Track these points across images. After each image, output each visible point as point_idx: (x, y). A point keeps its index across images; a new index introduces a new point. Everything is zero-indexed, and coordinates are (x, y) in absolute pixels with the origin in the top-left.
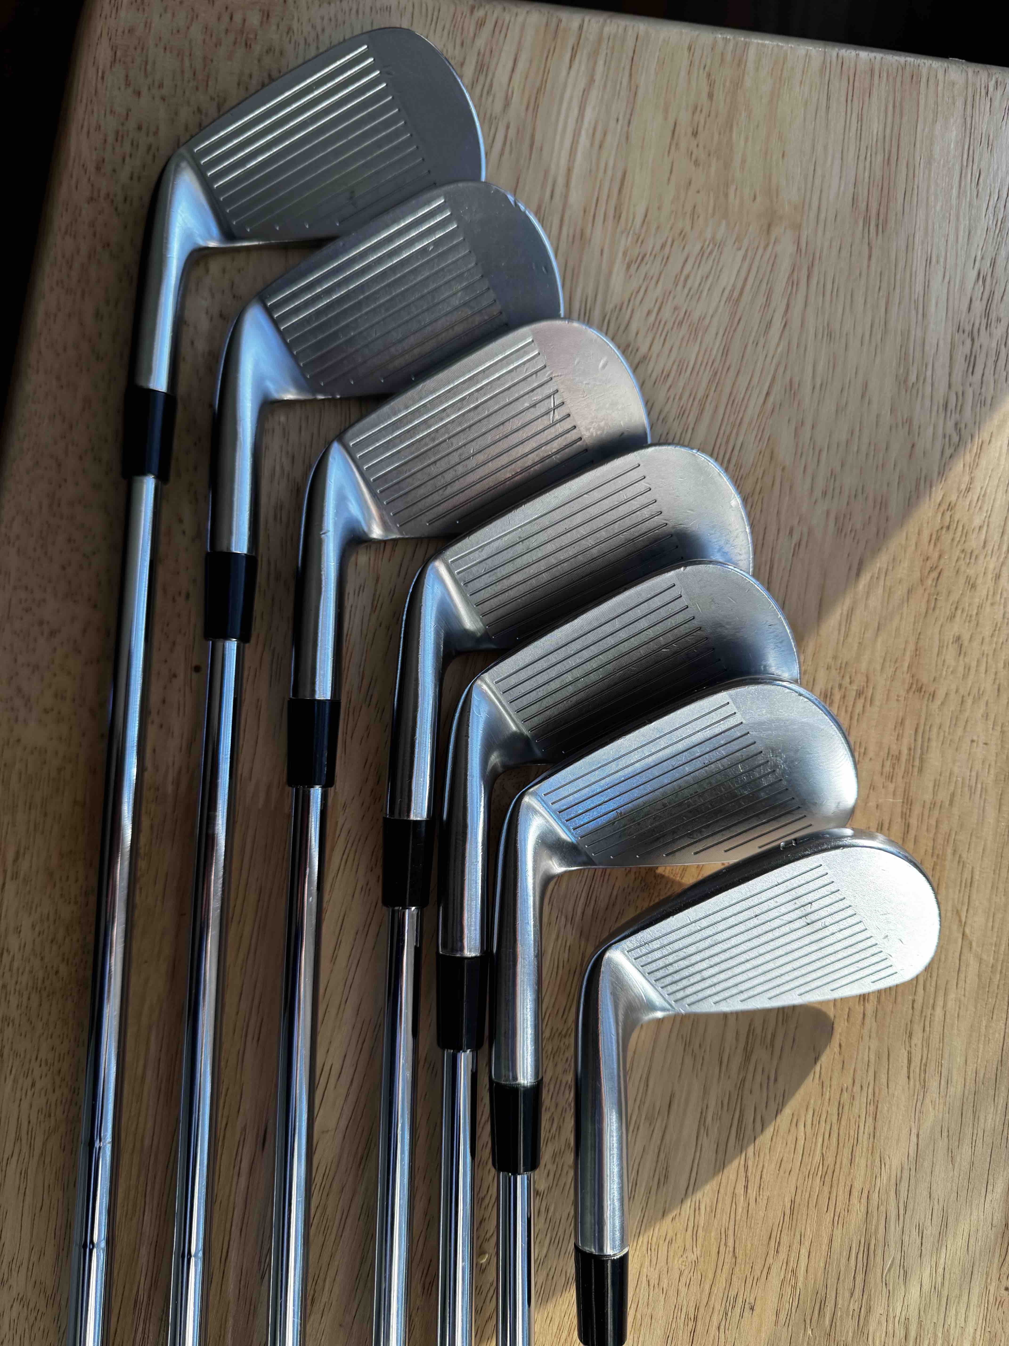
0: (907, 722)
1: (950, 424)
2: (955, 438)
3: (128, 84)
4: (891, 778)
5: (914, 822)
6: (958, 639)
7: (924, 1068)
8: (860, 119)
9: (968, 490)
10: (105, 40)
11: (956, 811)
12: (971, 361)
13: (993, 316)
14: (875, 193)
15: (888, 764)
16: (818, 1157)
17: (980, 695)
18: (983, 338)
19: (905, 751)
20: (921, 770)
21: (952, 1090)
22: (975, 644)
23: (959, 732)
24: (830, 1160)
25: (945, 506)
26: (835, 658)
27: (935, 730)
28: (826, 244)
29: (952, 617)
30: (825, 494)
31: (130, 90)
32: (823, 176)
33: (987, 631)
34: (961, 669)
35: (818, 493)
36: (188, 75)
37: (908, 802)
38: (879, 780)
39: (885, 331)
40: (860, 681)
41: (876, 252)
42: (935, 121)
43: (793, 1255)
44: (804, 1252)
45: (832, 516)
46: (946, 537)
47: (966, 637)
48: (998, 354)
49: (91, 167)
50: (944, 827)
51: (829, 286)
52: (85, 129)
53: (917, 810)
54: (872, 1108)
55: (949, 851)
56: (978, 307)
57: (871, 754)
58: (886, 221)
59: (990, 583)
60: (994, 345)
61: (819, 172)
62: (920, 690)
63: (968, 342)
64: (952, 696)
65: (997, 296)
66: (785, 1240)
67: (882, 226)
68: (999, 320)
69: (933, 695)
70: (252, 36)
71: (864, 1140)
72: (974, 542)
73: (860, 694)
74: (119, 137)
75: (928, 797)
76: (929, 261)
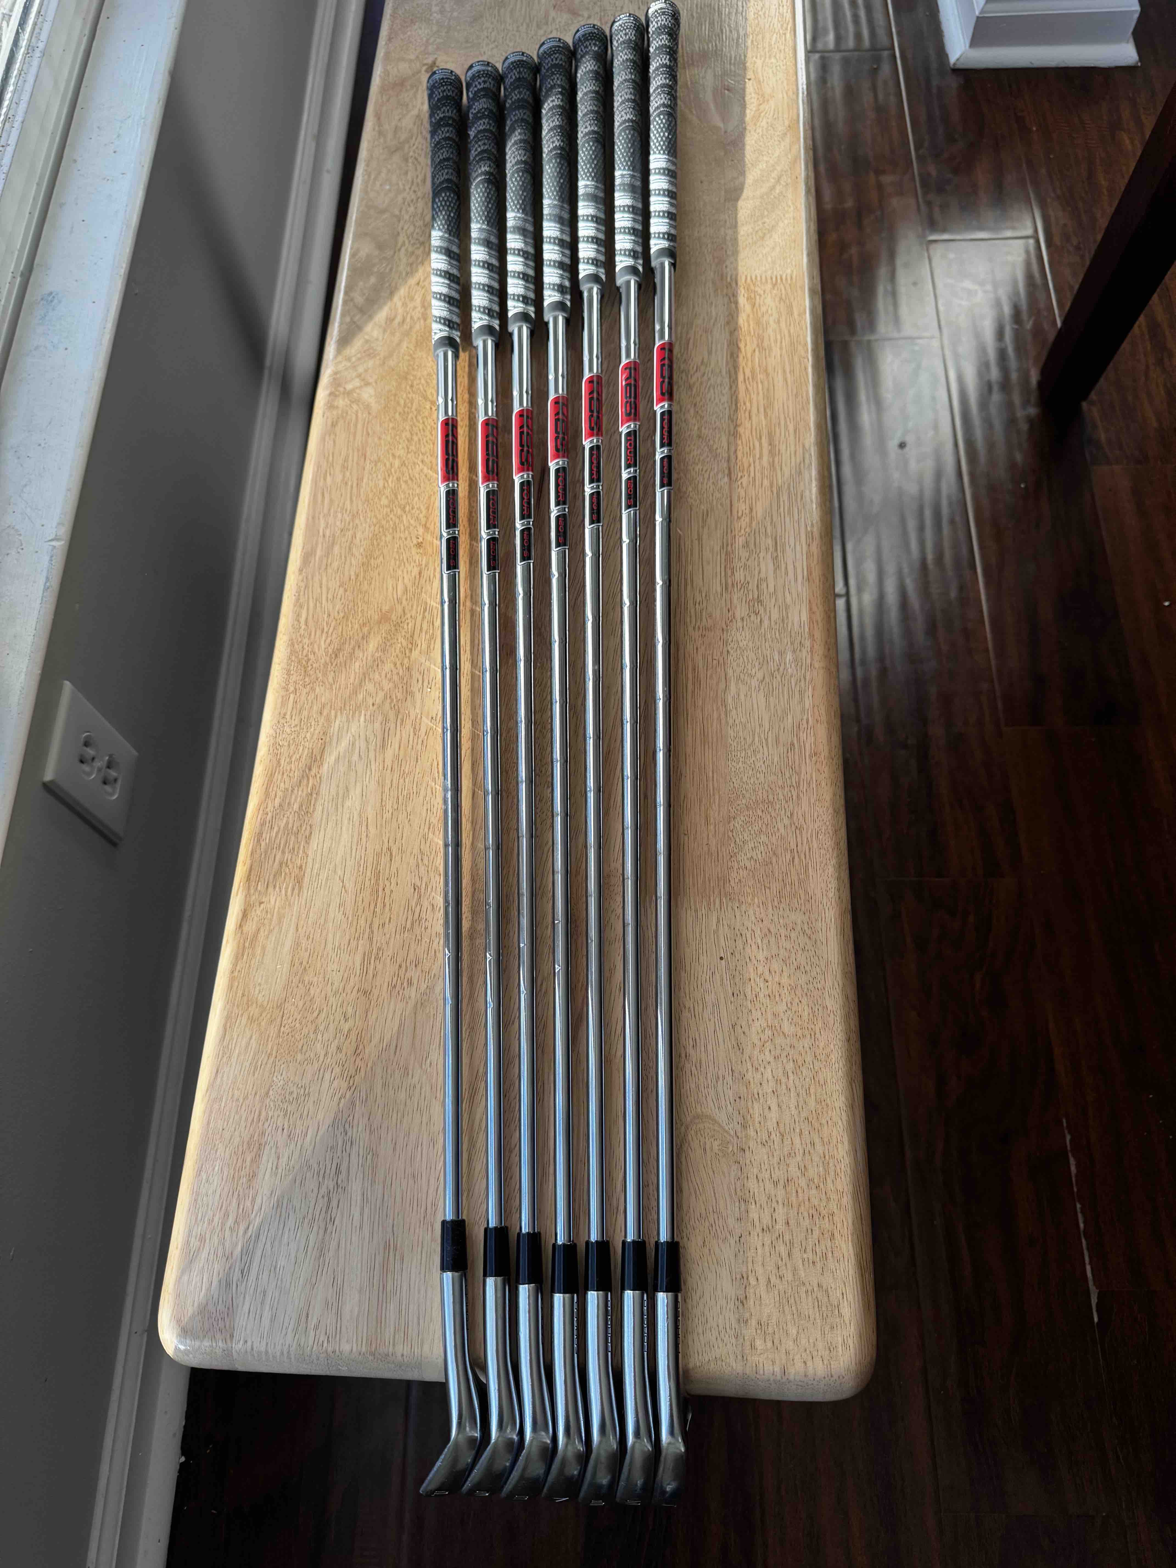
0: (371, 976)
1: (349, 1134)
2: (347, 1126)
3: (827, 1291)
4: (379, 949)
5: (368, 930)
6: (346, 1020)
7: (361, 823)
8: (400, 1312)
9: (340, 1099)
10: (848, 1322)
11: (347, 938)
12: (338, 1172)
13: (326, 1199)
14: (391, 1267)
15: (380, 955)
16: (407, 780)
17: (335, 995)
18: (331, 1185)
19: (372, 962)
20: (364, 954)
21: (348, 816)
22: (337, 1019)
23: (346, 975)
24: (401, 781)
25: (353, 1089)
26: (407, 1003)
27: (358, 974)
28: (417, 1231)
29: (349, 1031)
30: (414, 1087)
31: (825, 1287)
32: (420, 1273)
33: (332, 1027)
34: (345, 1005)
35: (418, 1087)
36: (792, 1301)
37: (371, 939)
38: (384, 946)
39: (384, 1182)
40: (394, 993)
41: (390, 1229)
42: (358, 1316)
43: (415, 741)
44: (411, 742)
45: (410, 1076)
46: (352, 1071)
47: (342, 1022)
48: (324, 1177)
49: (837, 1235)
50: (353, 930)
51: (415, 1204)
52: (846, 1260)
53: (366, 936)
54: (384, 803)
55: (350, 919)
56: (334, 1203)
57: (389, 959)
58: (385, 1249)
59: (330, 1051)
60: (326, 1182)
61: (422, 1276)
62: (365, 993)
63: (339, 1182)
64: (349, 992)
65: (324, 1210)
66: (420, 746)
67: (387, 1246)
68: (323, 1197)
69: (358, 991)
70: (759, 1331)
71: (387, 790)
72: (337, 1070)
73: (395, 986)
74: (825, 1256)
75: (361, 942)
76: (361, 1228)
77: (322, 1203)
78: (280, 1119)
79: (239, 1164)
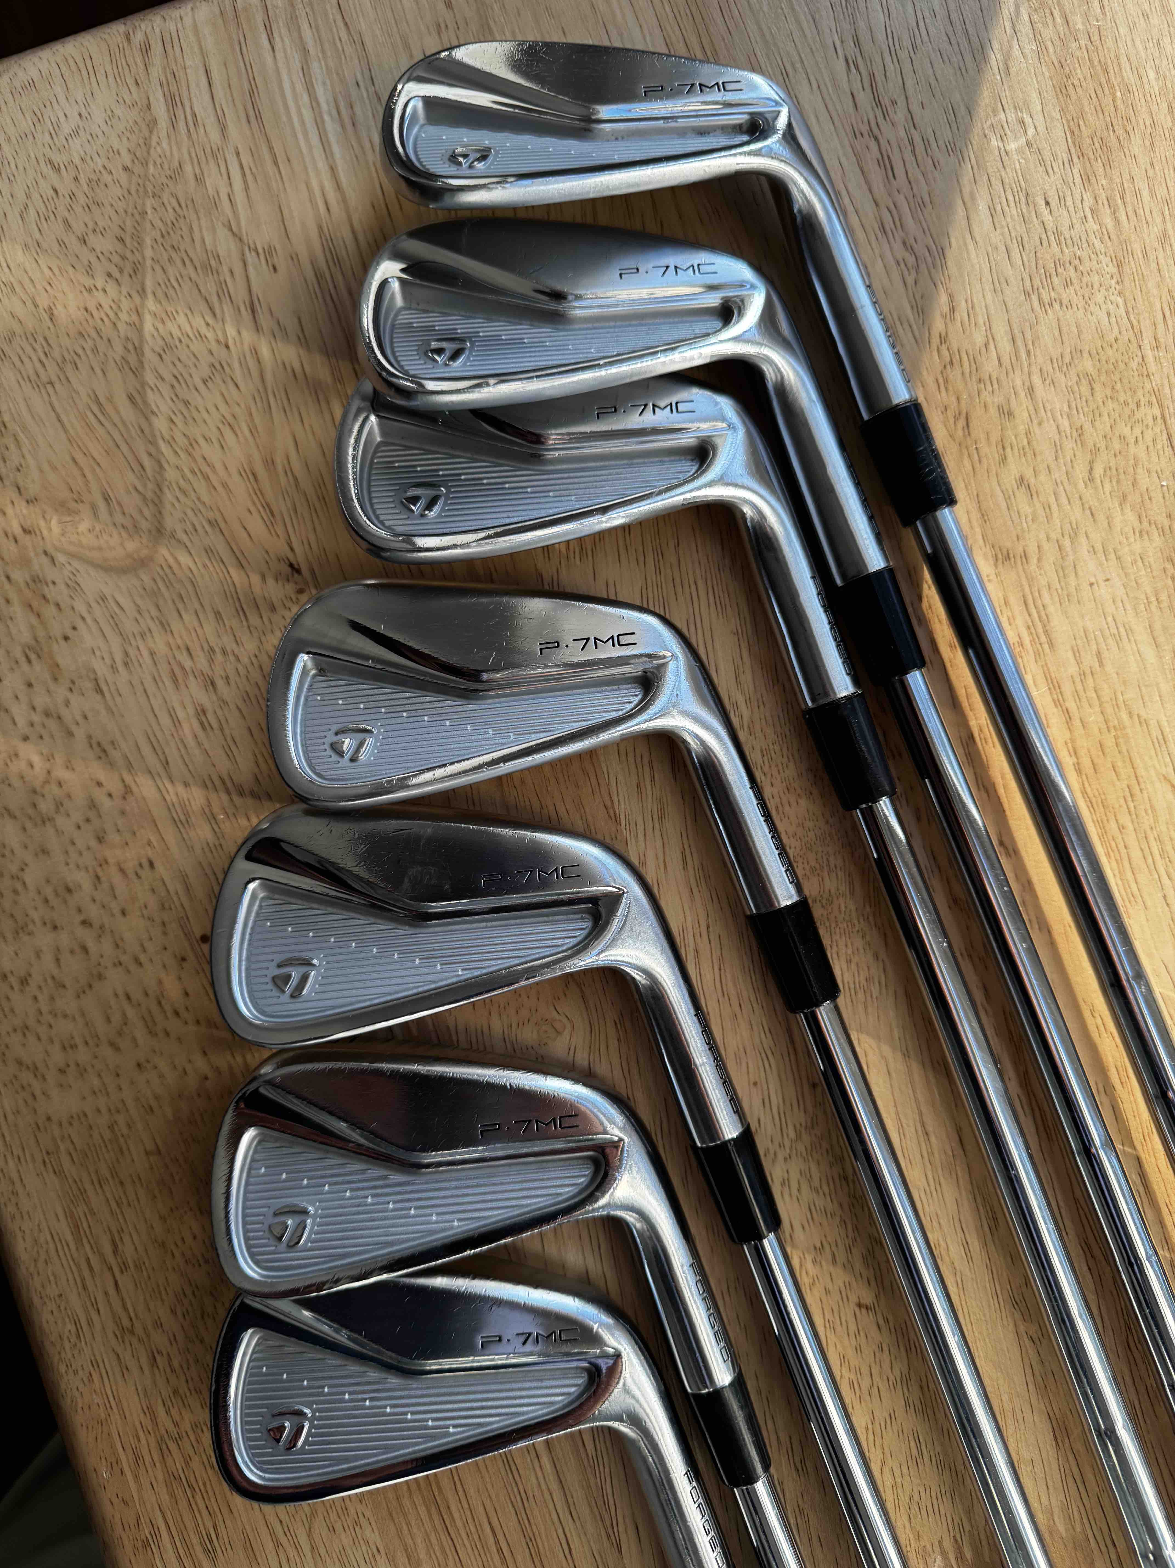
1: (898, 246)
2: (911, 260)
5: (1071, 705)
6: (1022, 480)
9: (953, 310)
11: (1110, 669)
12: (886, 163)
13: (886, 101)
17: (1075, 530)
18: (887, 131)
20: (1051, 645)
22: (1043, 477)
23: (1072, 581)
27: (1045, 593)
29: (1004, 459)
33: (1048, 455)
34: (1040, 512)
37: (1055, 685)
46: (954, 375)
47: (1029, 474)
48: (911, 141)
50: (1106, 693)
53: (1067, 688)
55: (1124, 716)
56: (864, 98)
59: (1025, 402)
60: (902, 133)
62: (1008, 557)
63: (873, 145)
64: (1046, 546)
65: (879, 77)
68: (894, 103)
69: (1025, 555)
72: (990, 366)
75: (1073, 669)
77: (891, 89)
78: (1066, 222)
79: (1107, 101)
